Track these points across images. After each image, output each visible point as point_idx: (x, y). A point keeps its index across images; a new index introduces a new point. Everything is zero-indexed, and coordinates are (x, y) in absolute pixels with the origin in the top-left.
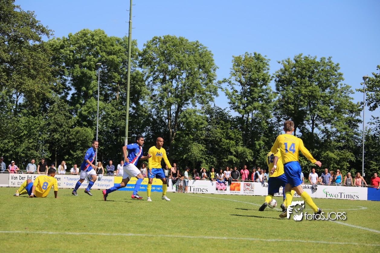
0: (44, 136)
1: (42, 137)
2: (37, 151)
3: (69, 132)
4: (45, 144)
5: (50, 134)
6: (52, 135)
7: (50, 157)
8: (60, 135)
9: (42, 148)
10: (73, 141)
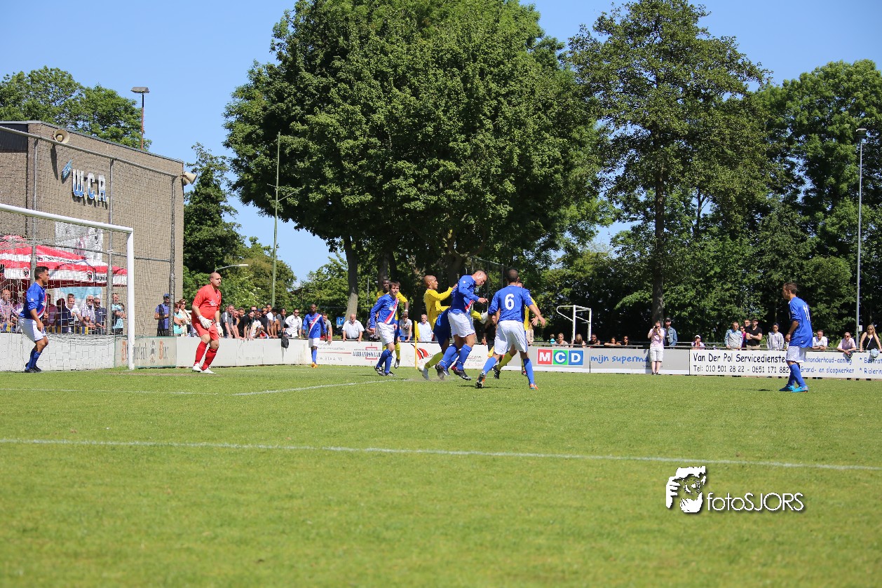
0: (752, 277)
1: (749, 279)
2: (739, 306)
3: (801, 267)
4: (754, 292)
5: (765, 273)
6: (769, 273)
7: (765, 318)
8: (784, 273)
9: (748, 300)
10: (809, 284)
